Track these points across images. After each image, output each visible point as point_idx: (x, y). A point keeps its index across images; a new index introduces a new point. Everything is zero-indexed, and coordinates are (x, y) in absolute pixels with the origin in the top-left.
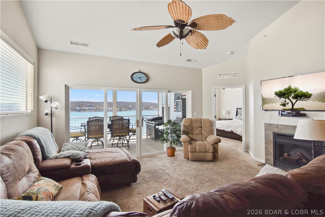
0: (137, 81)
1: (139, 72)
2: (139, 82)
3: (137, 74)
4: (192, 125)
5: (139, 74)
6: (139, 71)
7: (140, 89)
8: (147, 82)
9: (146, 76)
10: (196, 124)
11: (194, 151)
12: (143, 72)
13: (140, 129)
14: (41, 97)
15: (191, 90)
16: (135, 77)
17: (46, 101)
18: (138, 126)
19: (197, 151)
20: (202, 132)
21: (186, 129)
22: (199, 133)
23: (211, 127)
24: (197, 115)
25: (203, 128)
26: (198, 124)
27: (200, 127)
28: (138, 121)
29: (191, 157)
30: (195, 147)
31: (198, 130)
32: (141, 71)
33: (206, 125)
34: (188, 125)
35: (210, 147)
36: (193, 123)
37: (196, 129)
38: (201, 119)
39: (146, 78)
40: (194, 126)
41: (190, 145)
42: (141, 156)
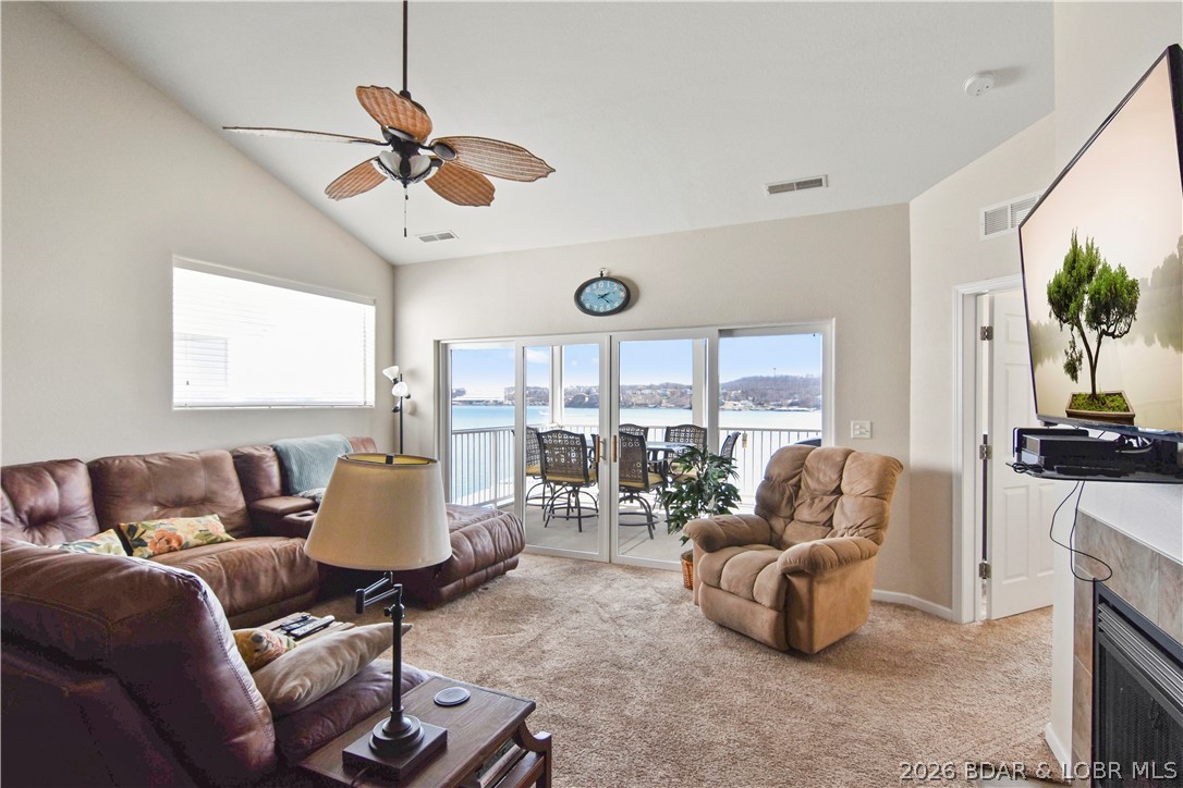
0: (595, 308)
1: (602, 278)
2: (602, 310)
3: (594, 285)
4: (795, 480)
5: (601, 283)
6: (602, 274)
7: (611, 334)
8: (631, 307)
9: (623, 287)
10: (819, 478)
11: (714, 582)
12: (614, 274)
13: (609, 470)
14: (385, 372)
15: (834, 319)
16: (589, 297)
17: (396, 381)
18: (604, 458)
19: (724, 584)
20: (831, 517)
21: (768, 494)
22: (816, 519)
23: (875, 499)
24: (868, 435)
25: (844, 499)
26: (828, 477)
27: (833, 493)
28: (604, 443)
29: (703, 606)
30: (717, 566)
31: (818, 505)
32: (609, 273)
33: (856, 484)
34: (779, 475)
35: (767, 583)
36: (807, 470)
37: (813, 499)
38: (848, 453)
39: (623, 294)
40: (809, 482)
41: (706, 554)
42: (614, 561)
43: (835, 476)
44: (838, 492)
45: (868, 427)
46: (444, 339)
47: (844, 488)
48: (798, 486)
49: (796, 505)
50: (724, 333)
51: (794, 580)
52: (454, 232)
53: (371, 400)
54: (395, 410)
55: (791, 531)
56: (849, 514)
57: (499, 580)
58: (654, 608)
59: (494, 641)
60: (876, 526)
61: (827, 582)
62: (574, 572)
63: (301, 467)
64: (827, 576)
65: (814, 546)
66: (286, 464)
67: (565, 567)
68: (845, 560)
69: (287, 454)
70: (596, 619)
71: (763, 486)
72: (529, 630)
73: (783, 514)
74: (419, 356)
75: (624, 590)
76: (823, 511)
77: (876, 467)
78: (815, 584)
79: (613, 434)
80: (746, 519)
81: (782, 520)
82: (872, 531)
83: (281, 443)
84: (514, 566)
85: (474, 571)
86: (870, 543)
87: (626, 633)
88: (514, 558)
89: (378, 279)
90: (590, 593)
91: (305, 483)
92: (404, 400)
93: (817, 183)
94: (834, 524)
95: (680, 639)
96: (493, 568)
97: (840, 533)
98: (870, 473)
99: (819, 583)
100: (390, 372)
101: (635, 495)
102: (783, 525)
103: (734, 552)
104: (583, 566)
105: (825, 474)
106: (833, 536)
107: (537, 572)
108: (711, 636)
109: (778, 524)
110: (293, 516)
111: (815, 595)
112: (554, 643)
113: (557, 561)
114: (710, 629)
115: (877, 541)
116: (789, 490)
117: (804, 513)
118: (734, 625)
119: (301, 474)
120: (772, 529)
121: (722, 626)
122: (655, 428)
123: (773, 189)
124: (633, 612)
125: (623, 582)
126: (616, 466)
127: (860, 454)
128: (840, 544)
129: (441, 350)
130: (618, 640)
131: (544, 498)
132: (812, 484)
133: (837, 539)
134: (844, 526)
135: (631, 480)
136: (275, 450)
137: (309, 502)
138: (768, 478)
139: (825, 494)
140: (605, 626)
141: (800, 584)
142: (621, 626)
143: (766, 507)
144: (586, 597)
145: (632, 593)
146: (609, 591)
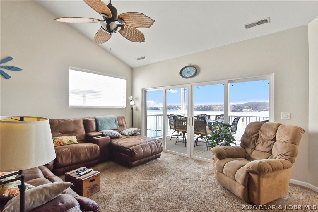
0: (186, 76)
1: (188, 66)
2: (188, 76)
3: (186, 69)
4: (256, 134)
5: (188, 68)
6: (188, 65)
7: (191, 84)
9: (194, 68)
10: (266, 134)
11: (221, 170)
12: (192, 64)
13: (190, 128)
14: (129, 98)
15: (274, 74)
16: (184, 73)
17: (131, 100)
18: (189, 124)
19: (224, 172)
20: (271, 150)
21: (245, 139)
22: (264, 150)
23: (291, 144)
24: (289, 118)
25: (277, 143)
26: (270, 134)
27: (272, 140)
28: (189, 119)
29: (217, 179)
30: (222, 165)
31: (266, 145)
32: (190, 64)
33: (282, 137)
34: (250, 132)
35: (241, 174)
36: (261, 131)
37: (263, 142)
38: (279, 125)
39: (195, 71)
40: (262, 136)
41: (219, 160)
42: (192, 157)
43: (273, 134)
44: (274, 140)
45: (289, 115)
46: (145, 88)
47: (277, 138)
48: (257, 137)
49: (256, 144)
50: (230, 82)
51: (252, 175)
52: (145, 56)
53: (125, 106)
54: (131, 109)
55: (254, 154)
56: (279, 149)
57: (154, 161)
58: (201, 176)
59: (143, 182)
60: (292, 156)
61: (267, 177)
62: (178, 160)
63: (101, 124)
64: (267, 175)
65: (260, 162)
66: (98, 123)
67: (176, 158)
68: (275, 169)
69: (98, 120)
70: (179, 178)
71: (244, 136)
72: (156, 180)
73: (251, 147)
74: (138, 93)
75: (192, 168)
76: (268, 147)
77: (292, 131)
78: (261, 178)
79: (192, 116)
80: (236, 148)
81: (250, 149)
82: (289, 157)
83: (97, 117)
84: (159, 156)
85: (143, 158)
86: (288, 163)
87: (188, 185)
88: (159, 154)
89: (127, 72)
90: (181, 168)
91: (102, 128)
92: (134, 106)
93: (265, 21)
94: (272, 153)
95: (207, 190)
96: (151, 157)
97: (275, 157)
98: (289, 133)
99: (263, 177)
100: (130, 98)
101: (203, 136)
102: (251, 151)
103: (229, 160)
104: (182, 158)
105: (269, 133)
106: (272, 158)
107: (167, 159)
108: (219, 191)
109: (249, 151)
110: (95, 138)
111: (261, 182)
112: (162, 185)
113: (174, 156)
114: (219, 187)
115: (292, 161)
116: (254, 138)
117: (259, 147)
118: (228, 188)
119: (101, 126)
120: (246, 152)
121: (224, 187)
122: (213, 115)
123: (247, 27)
124: (193, 177)
125: (193, 166)
126: (193, 127)
127: (285, 126)
128: (273, 162)
129: (144, 91)
130: (184, 188)
131: (177, 135)
132: (263, 136)
133: (273, 159)
134: (276, 154)
135: (201, 131)
136: (95, 119)
137: (101, 133)
138: (245, 133)
139: (269, 140)
140: (181, 181)
141: (254, 177)
142: (187, 182)
143: (244, 144)
144: (179, 169)
145: (195, 170)
146: (187, 168)
